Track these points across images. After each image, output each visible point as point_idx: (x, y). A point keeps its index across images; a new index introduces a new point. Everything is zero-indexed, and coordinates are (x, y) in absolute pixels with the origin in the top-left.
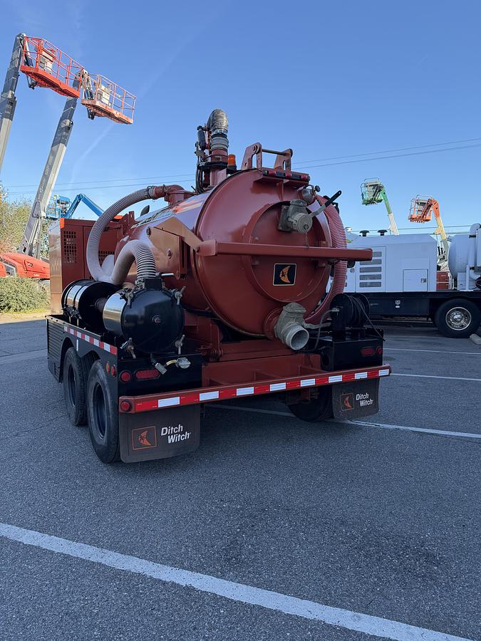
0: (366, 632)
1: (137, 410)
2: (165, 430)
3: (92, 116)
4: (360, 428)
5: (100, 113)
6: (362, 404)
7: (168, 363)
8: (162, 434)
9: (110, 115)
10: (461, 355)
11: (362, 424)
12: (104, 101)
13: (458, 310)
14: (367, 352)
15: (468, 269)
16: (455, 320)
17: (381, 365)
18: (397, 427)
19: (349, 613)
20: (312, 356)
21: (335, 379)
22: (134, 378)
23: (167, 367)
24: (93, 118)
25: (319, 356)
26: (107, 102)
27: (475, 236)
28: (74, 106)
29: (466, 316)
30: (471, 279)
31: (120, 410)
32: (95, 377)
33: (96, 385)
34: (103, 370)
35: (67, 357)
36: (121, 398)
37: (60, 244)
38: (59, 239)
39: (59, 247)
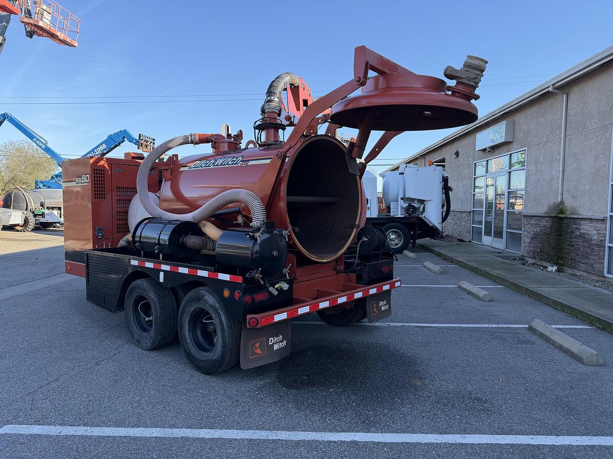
0: (474, 443)
1: (263, 325)
2: (271, 340)
3: (30, 34)
4: (378, 327)
5: (41, 33)
6: (383, 308)
7: (276, 286)
8: (270, 344)
9: (53, 36)
10: (406, 268)
11: (377, 324)
12: (45, 22)
13: (392, 231)
14: (385, 269)
15: (399, 199)
16: (392, 240)
17: (393, 279)
18: (403, 324)
19: (459, 436)
20: (351, 275)
21: (373, 291)
22: (253, 299)
23: (277, 289)
24: (31, 37)
25: (355, 274)
26: (49, 23)
27: (403, 174)
28: (8, 22)
29: (399, 236)
30: (402, 208)
31: (248, 326)
32: (196, 303)
33: (195, 310)
34: (211, 296)
35: (134, 288)
36: (249, 316)
37: (88, 181)
38: (87, 176)
39: (85, 184)
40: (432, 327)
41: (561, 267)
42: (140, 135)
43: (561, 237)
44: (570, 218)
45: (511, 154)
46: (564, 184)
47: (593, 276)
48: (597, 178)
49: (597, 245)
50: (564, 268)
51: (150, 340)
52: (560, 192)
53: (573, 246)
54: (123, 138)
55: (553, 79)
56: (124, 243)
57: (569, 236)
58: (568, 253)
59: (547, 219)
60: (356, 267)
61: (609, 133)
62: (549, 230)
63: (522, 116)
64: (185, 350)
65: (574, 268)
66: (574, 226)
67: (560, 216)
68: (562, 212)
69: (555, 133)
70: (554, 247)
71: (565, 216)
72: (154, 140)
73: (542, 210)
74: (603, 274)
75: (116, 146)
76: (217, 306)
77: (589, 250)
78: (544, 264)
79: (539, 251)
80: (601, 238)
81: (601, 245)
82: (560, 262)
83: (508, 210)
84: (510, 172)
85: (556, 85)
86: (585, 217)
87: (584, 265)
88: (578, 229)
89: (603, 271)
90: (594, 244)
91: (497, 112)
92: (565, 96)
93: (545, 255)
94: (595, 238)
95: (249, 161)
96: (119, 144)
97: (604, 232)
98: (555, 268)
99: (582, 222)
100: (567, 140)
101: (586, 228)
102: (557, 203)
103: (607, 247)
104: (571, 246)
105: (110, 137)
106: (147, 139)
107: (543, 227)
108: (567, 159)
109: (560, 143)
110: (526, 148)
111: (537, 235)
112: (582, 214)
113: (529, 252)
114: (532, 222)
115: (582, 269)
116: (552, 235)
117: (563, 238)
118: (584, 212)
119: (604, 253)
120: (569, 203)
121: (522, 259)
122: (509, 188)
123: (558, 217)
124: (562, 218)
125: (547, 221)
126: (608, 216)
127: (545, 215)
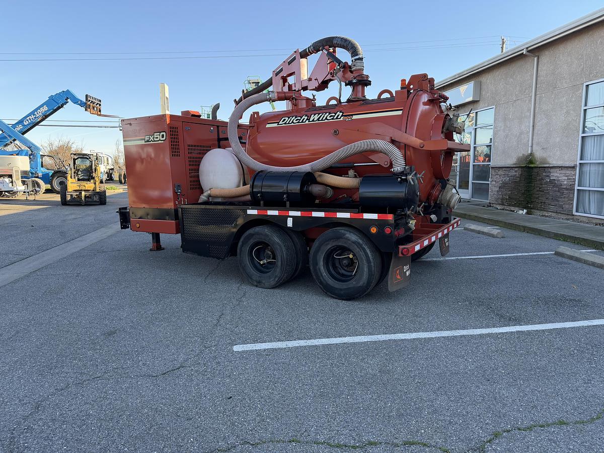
2: (405, 268)
6: (447, 244)
8: (405, 271)
22: (399, 234)
31: (400, 255)
32: (333, 242)
33: (331, 248)
34: (352, 234)
35: (251, 235)
36: (401, 247)
37: (164, 139)
38: (161, 134)
39: (160, 142)
40: (482, 258)
41: (529, 210)
42: (87, 96)
43: (530, 184)
44: (540, 167)
45: (476, 112)
46: (534, 137)
47: (562, 215)
48: (567, 131)
49: (566, 189)
50: (532, 210)
51: (275, 279)
52: (530, 145)
53: (543, 191)
54: (66, 100)
55: (527, 43)
56: (205, 198)
57: (538, 182)
58: (537, 198)
59: (516, 169)
60: (433, 209)
61: (580, 91)
62: (518, 179)
63: (489, 77)
64: (321, 283)
65: (544, 210)
66: (544, 174)
67: (530, 166)
68: (531, 162)
69: (525, 92)
70: (523, 194)
71: (535, 165)
72: (100, 101)
73: (511, 161)
74: (572, 213)
75: (59, 108)
76: (361, 241)
77: (559, 194)
78: (512, 208)
79: (508, 197)
80: (571, 183)
81: (571, 189)
82: (529, 205)
83: (474, 164)
84: (476, 129)
85: (529, 49)
86: (555, 165)
87: (553, 207)
88: (548, 176)
89: (572, 210)
90: (564, 189)
91: (466, 73)
92: (536, 59)
93: (514, 201)
94: (565, 183)
95: (352, 115)
96: (62, 106)
97: (574, 177)
98: (525, 211)
99: (552, 170)
100: (537, 99)
101: (555, 175)
102: (526, 155)
103: (576, 190)
104: (541, 191)
105: (52, 98)
106: (93, 100)
107: (512, 176)
108: (538, 116)
109: (530, 101)
110: (494, 107)
111: (507, 184)
112: (553, 163)
113: (497, 200)
114: (501, 172)
115: (552, 210)
116: (521, 183)
117: (533, 185)
118: (554, 162)
119: (574, 196)
120: (539, 154)
121: (489, 205)
122: (475, 144)
123: (528, 167)
124: (532, 168)
125: (516, 171)
126: (578, 164)
127: (515, 166)
